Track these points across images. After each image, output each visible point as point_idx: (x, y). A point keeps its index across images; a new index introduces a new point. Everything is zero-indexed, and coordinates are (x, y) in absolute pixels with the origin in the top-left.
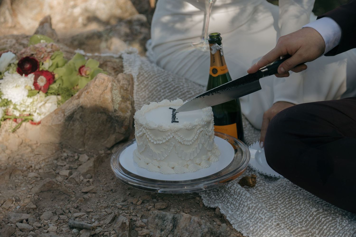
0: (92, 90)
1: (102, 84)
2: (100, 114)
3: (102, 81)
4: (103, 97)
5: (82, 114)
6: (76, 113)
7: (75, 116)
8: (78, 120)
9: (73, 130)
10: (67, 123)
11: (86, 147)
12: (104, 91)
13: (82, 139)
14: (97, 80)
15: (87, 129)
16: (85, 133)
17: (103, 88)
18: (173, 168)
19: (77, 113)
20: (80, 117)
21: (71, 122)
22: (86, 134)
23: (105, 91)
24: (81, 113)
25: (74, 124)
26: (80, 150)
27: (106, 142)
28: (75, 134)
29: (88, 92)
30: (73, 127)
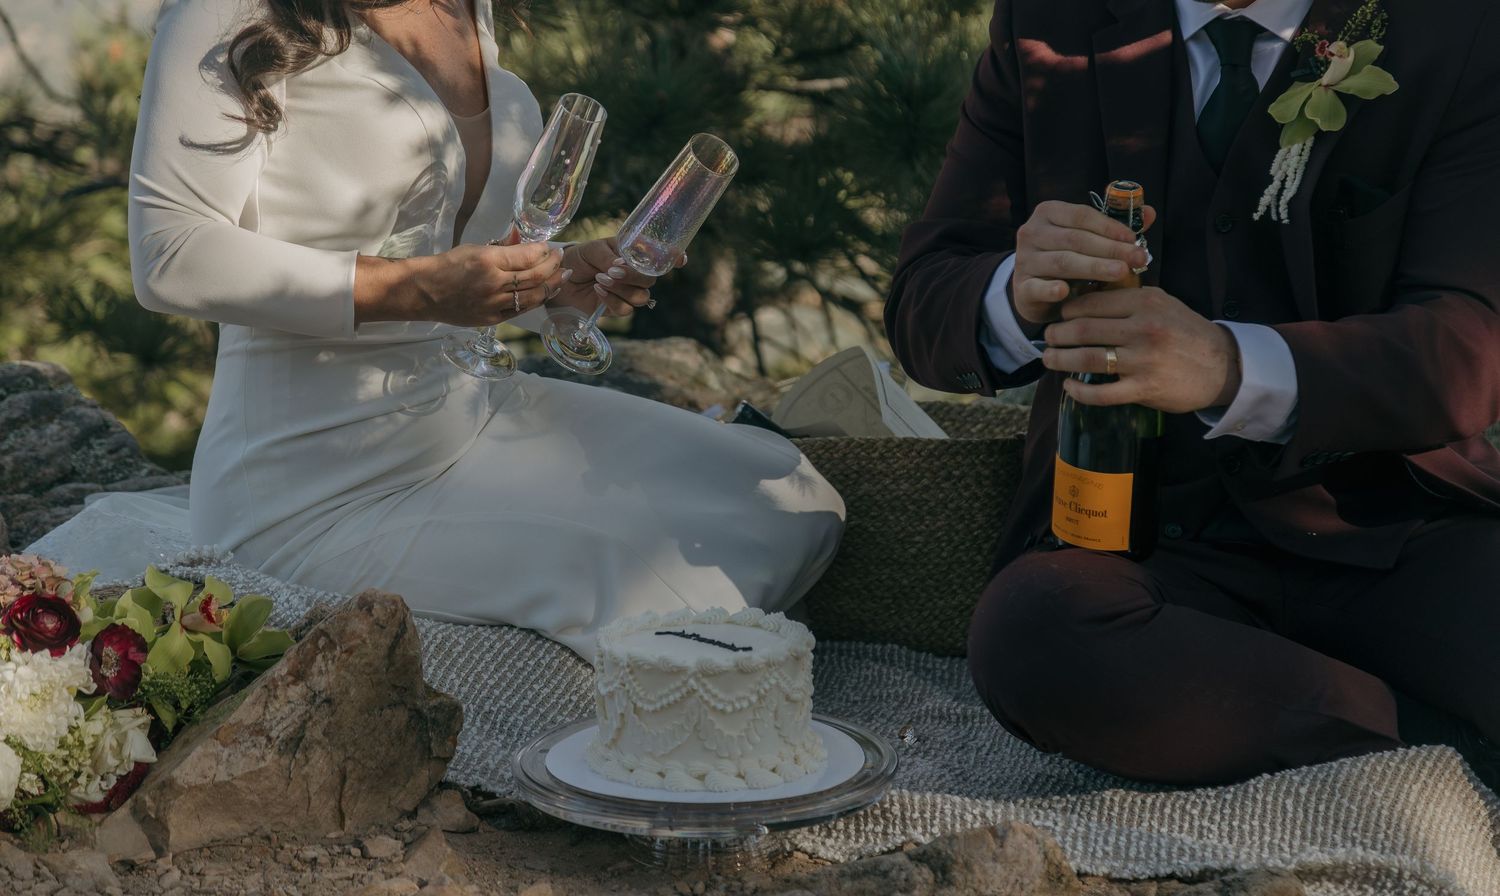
0: (368, 641)
1: (394, 615)
2: (389, 711)
3: (393, 607)
4: (404, 655)
5: (330, 722)
6: (310, 723)
7: (308, 734)
8: (319, 743)
9: (306, 777)
10: (285, 761)
11: (348, 822)
12: (398, 637)
13: (332, 803)
14: (377, 606)
15: (350, 766)
16: (344, 779)
17: (395, 630)
18: (774, 770)
19: (315, 724)
20: (325, 734)
21: (298, 756)
22: (348, 784)
23: (406, 636)
24: (326, 722)
25: (307, 761)
26: (332, 835)
27: (402, 796)
28: (314, 788)
29: (349, 651)
30: (306, 768)
